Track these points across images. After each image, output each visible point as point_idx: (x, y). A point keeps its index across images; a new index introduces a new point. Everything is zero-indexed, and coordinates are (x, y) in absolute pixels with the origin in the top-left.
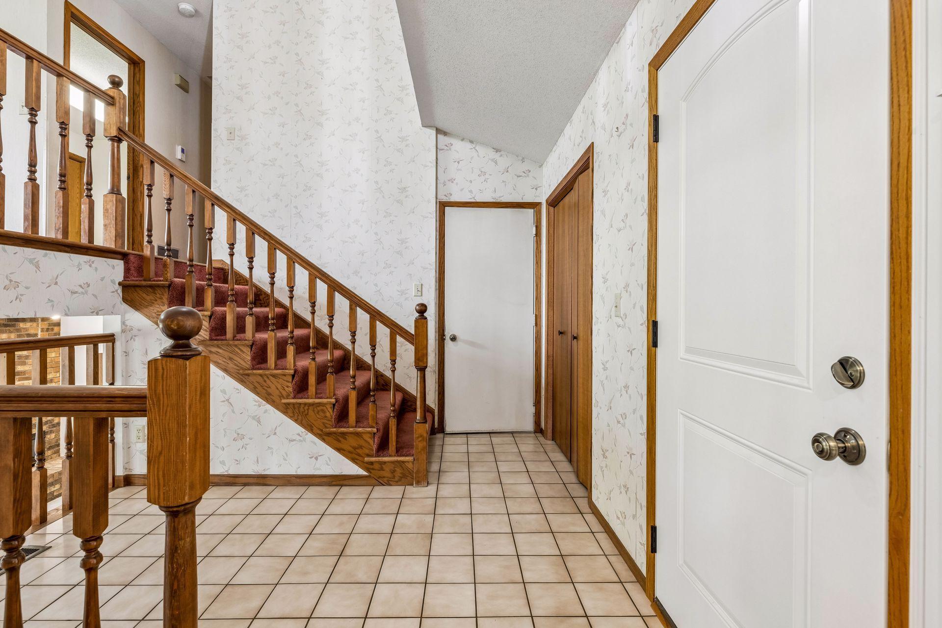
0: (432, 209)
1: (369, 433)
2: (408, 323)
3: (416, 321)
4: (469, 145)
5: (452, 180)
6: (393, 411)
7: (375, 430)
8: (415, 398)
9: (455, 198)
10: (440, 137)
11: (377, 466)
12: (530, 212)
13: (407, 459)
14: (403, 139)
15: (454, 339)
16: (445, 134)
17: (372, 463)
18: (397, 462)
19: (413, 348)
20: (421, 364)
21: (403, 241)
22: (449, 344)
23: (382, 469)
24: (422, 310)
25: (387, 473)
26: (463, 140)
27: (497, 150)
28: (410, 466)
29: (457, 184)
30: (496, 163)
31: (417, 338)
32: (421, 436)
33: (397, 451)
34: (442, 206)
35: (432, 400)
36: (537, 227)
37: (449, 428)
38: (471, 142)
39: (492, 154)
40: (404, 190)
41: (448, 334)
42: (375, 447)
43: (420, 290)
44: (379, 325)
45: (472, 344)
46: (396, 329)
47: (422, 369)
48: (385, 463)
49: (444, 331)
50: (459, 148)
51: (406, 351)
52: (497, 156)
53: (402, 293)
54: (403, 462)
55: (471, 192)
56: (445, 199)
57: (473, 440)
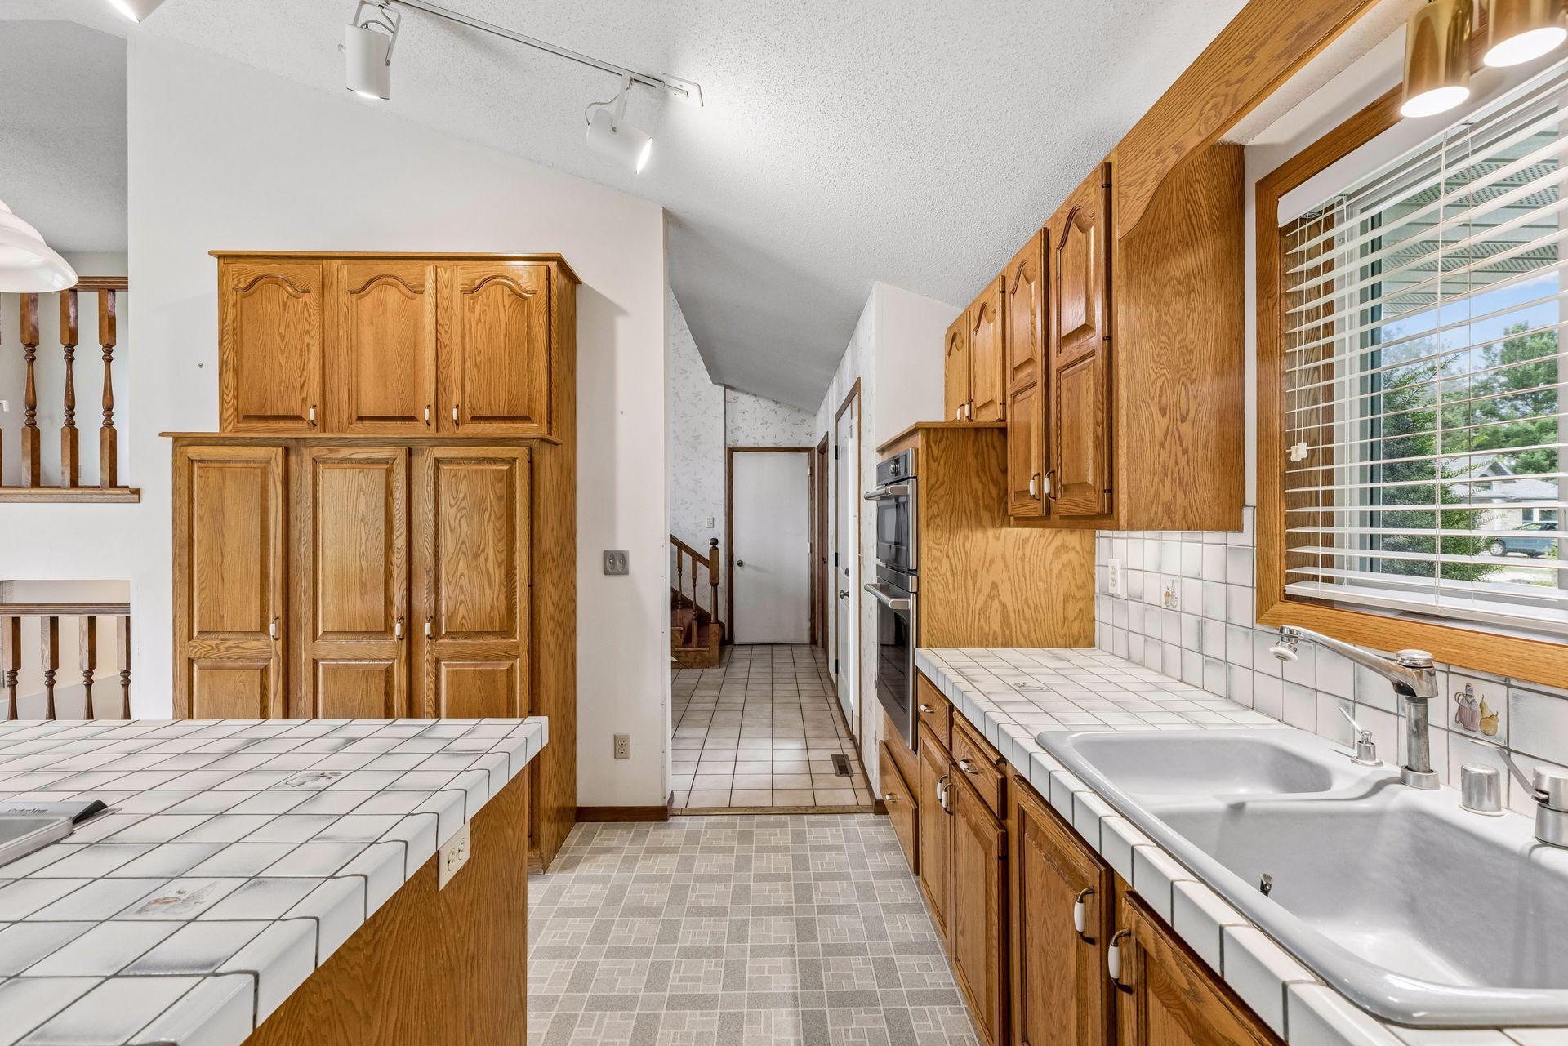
0: (721, 453)
1: (678, 630)
2: (705, 551)
3: (711, 550)
4: (753, 399)
5: (738, 428)
6: (694, 615)
7: (682, 628)
8: (709, 616)
9: (742, 443)
10: (728, 391)
11: (683, 654)
12: (806, 455)
13: (705, 649)
14: (697, 394)
15: (741, 564)
16: (732, 388)
17: (679, 652)
18: (698, 651)
19: (708, 570)
20: (714, 582)
21: (697, 482)
22: (737, 569)
23: (687, 656)
24: (715, 542)
25: (691, 660)
26: (748, 393)
27: (777, 402)
28: (706, 654)
29: (743, 431)
30: (776, 413)
31: (712, 563)
32: (715, 632)
33: (698, 644)
34: (731, 451)
35: (722, 616)
36: (811, 468)
37: (737, 640)
38: (755, 396)
39: (772, 406)
40: (697, 437)
41: (736, 559)
42: (682, 640)
43: (712, 524)
44: (685, 555)
45: (756, 568)
46: (696, 557)
47: (715, 585)
48: (689, 651)
49: (732, 557)
50: (745, 402)
51: (704, 572)
52: (776, 407)
53: (697, 525)
54: (703, 651)
55: (755, 438)
56: (732, 444)
57: (755, 648)
